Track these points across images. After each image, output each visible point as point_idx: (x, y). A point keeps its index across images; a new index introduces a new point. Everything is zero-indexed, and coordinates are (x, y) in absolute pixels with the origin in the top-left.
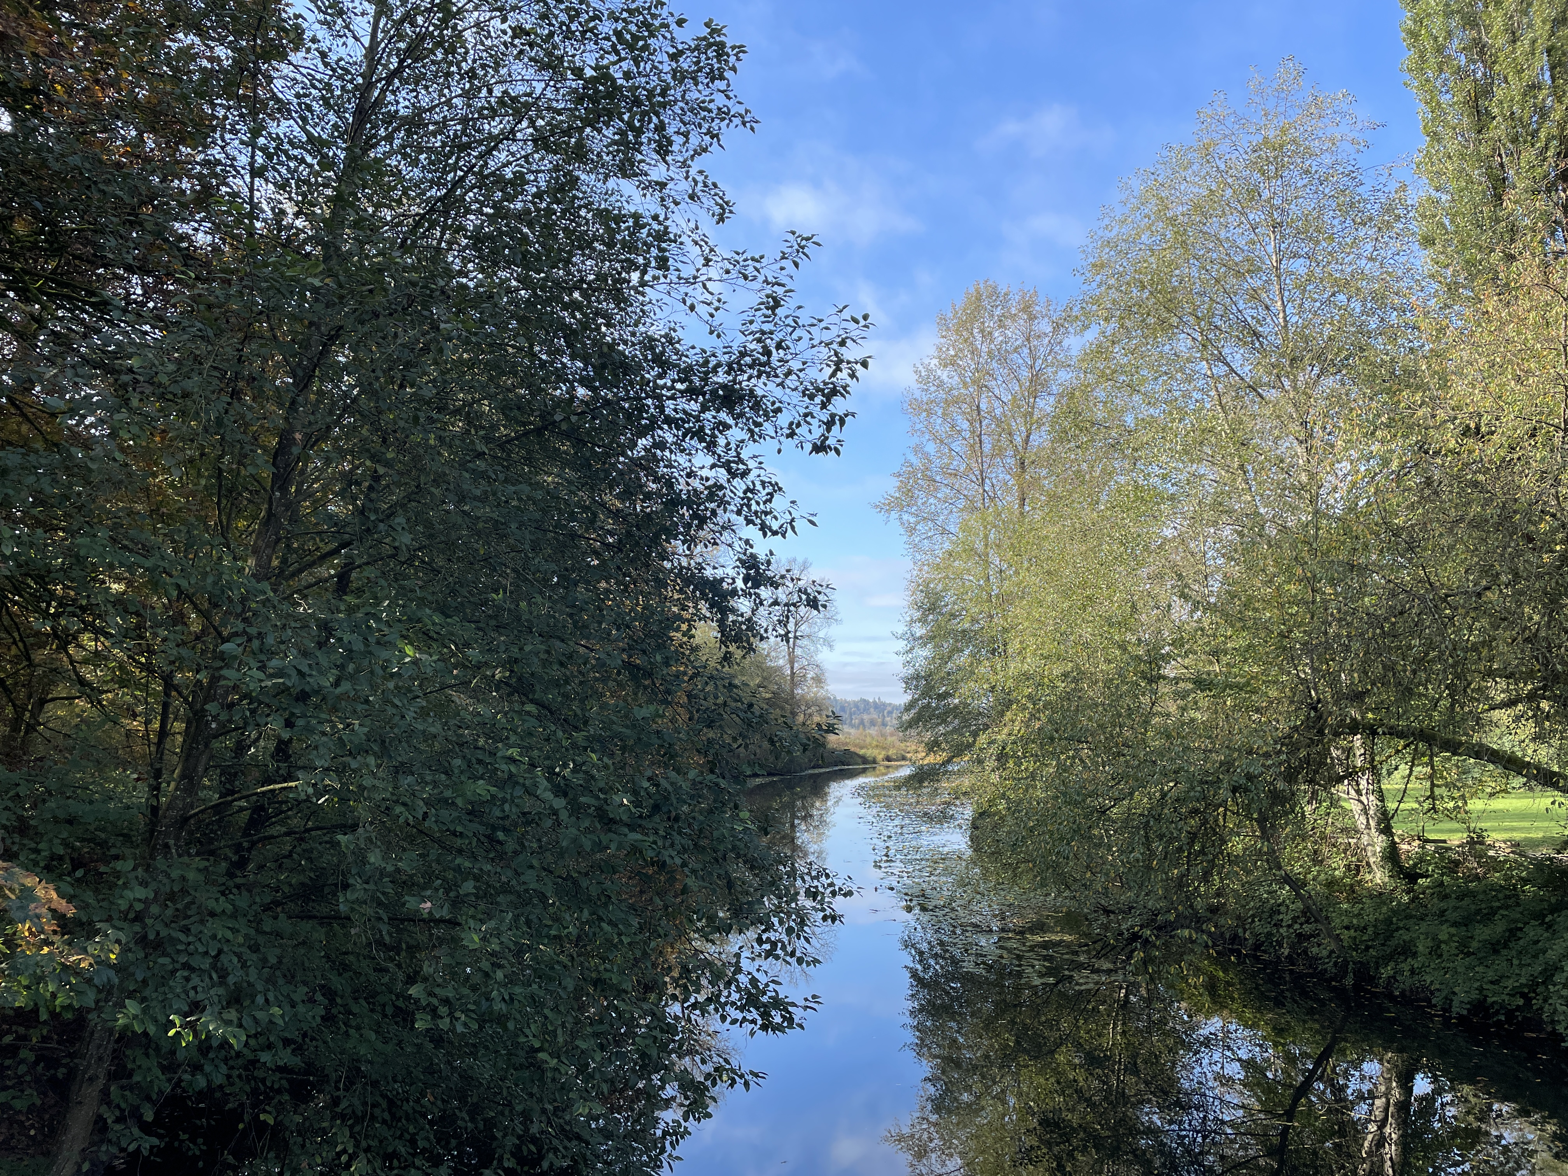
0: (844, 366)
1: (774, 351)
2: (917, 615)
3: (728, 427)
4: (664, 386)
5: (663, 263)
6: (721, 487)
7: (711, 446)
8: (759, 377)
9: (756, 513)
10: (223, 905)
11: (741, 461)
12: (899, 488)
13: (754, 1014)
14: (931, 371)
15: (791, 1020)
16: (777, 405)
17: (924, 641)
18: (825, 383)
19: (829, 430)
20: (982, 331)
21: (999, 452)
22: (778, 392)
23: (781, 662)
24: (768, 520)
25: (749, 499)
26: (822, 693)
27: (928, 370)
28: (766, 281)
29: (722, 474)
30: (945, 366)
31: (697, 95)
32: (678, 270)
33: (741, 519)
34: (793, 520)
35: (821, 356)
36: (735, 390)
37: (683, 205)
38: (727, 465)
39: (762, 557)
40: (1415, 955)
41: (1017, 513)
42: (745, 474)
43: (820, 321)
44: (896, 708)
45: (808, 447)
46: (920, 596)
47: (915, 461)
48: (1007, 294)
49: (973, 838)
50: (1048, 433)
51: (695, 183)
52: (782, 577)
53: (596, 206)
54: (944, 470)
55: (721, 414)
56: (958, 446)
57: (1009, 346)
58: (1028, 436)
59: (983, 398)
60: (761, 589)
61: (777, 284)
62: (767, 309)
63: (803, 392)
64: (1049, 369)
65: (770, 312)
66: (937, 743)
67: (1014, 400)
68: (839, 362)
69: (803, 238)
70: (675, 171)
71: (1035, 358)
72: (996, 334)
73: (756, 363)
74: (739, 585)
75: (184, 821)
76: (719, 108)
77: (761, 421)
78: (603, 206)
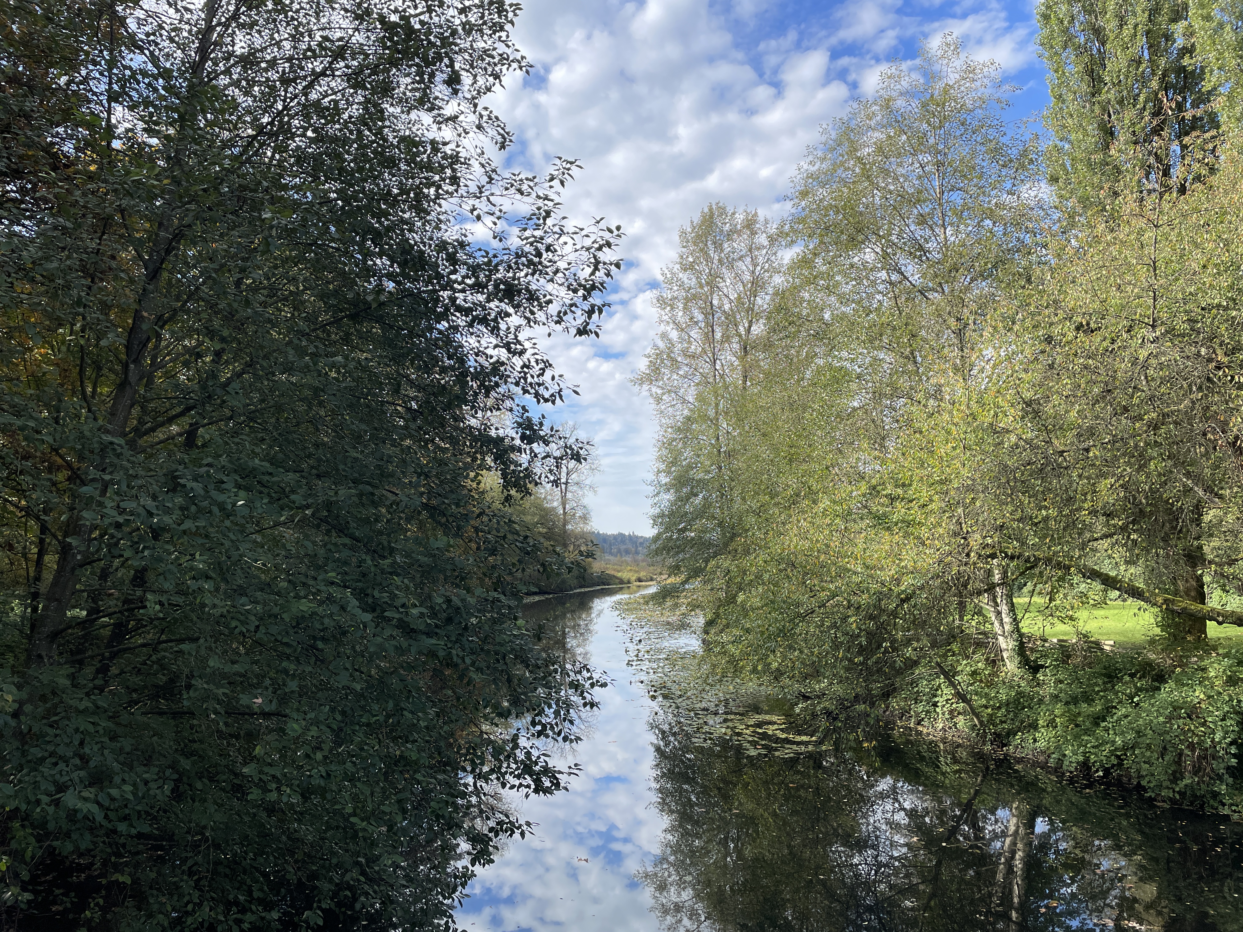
0: (601, 266)
1: (544, 252)
2: (663, 467)
3: (508, 315)
4: (456, 281)
5: (455, 180)
6: (503, 364)
7: (495, 330)
8: (533, 274)
9: (531, 384)
10: (85, 703)
11: (519, 342)
12: (649, 366)
13: (528, 780)
14: (674, 274)
15: (557, 785)
16: (548, 297)
17: (667, 488)
18: (586, 281)
19: (590, 317)
20: (715, 243)
21: (726, 338)
22: (549, 287)
23: (555, 504)
24: (541, 390)
25: (526, 373)
26: (587, 528)
27: (672, 273)
28: (538, 197)
29: (503, 353)
30: (685, 270)
31: (483, 45)
32: (466, 186)
33: (519, 390)
34: (561, 390)
35: (582, 258)
36: (513, 285)
37: (471, 134)
38: (507, 346)
39: (535, 420)
41: (740, 387)
42: (522, 353)
43: (582, 229)
44: (646, 539)
45: (573, 331)
46: (665, 452)
47: (661, 345)
48: (734, 214)
49: (704, 641)
50: (765, 325)
51: (481, 116)
52: (552, 436)
53: (402, 133)
54: (685, 353)
55: (502, 304)
56: (695, 333)
57: (736, 256)
58: (750, 327)
59: (715, 296)
60: (535, 445)
61: (546, 198)
62: (539, 219)
63: (568, 287)
64: (767, 274)
65: (541, 221)
66: (677, 567)
67: (739, 298)
68: (597, 263)
69: (568, 162)
70: (465, 106)
71: (755, 265)
72: (726, 245)
73: (530, 263)
74: (518, 442)
75: (54, 636)
76: (501, 55)
77: (535, 310)
78: (407, 133)
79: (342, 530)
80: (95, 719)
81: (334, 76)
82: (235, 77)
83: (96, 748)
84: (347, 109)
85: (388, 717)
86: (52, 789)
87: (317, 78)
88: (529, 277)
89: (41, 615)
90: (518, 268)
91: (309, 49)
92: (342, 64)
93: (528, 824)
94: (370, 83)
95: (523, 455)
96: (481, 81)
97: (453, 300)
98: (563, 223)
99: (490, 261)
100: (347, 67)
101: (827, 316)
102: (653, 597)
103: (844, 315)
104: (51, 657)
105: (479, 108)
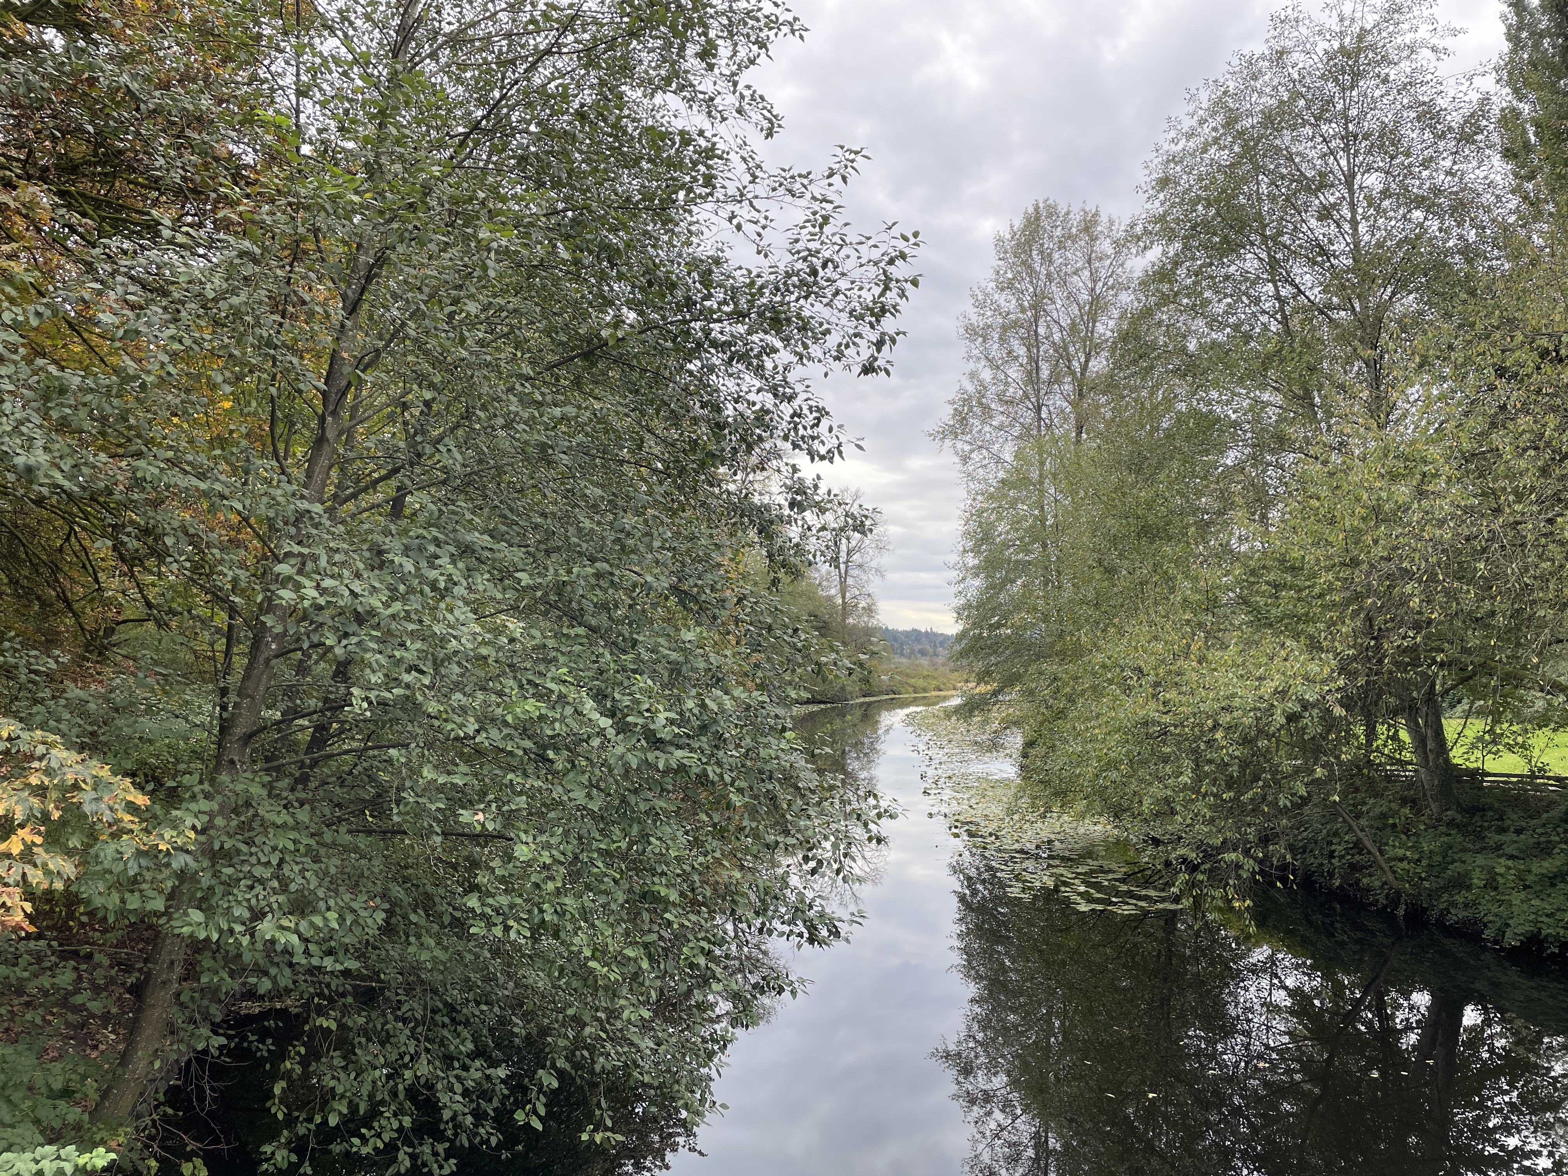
0: (893, 284)
1: (820, 269)
2: (970, 545)
3: (775, 351)
4: (710, 309)
5: (709, 180)
6: (768, 412)
7: (759, 370)
8: (806, 298)
9: (803, 437)
10: (284, 817)
11: (788, 385)
12: (954, 416)
13: (801, 927)
14: (987, 295)
15: (837, 934)
16: (825, 326)
17: (976, 572)
18: (874, 303)
19: (879, 351)
20: (1041, 253)
21: (1055, 379)
22: (826, 313)
23: (833, 592)
24: (816, 445)
25: (796, 424)
26: (873, 623)
27: (985, 294)
28: (814, 198)
29: (768, 399)
30: (1002, 290)
31: (745, 5)
32: (723, 187)
33: (788, 445)
34: (840, 445)
35: (869, 275)
36: (781, 311)
37: (730, 121)
38: (774, 390)
39: (809, 483)
40: (1469, 888)
41: (1073, 440)
42: (790, 399)
43: (869, 238)
44: (946, 638)
45: (857, 369)
46: (973, 526)
47: (970, 388)
48: (1068, 213)
49: (1022, 767)
50: (1107, 360)
51: (742, 97)
52: (830, 501)
53: (643, 123)
54: (1001, 398)
55: (768, 337)
56: (1014, 373)
57: (1069, 269)
58: (1087, 361)
59: (1041, 322)
60: (807, 514)
61: (825, 200)
62: (814, 226)
63: (851, 313)
64: (1111, 292)
65: (817, 229)
66: (988, 673)
67: (1073, 325)
68: (888, 279)
69: (851, 152)
70: (723, 86)
71: (1095, 282)
72: (1056, 256)
73: (803, 283)
74: (787, 512)
75: (248, 738)
76: (767, 17)
77: (809, 342)
78: (650, 123)
79: (577, 618)
80: (293, 835)
81: (560, 53)
82: (443, 60)
83: (296, 868)
84: (576, 96)
85: (631, 844)
86: (247, 914)
87: (540, 59)
88: (802, 301)
89: (233, 714)
90: (788, 290)
91: (533, 21)
92: (571, 38)
93: (802, 981)
94: (605, 61)
95: (794, 528)
96: (742, 52)
97: (707, 333)
98: (845, 230)
99: (753, 283)
100: (577, 41)
101: (1192, 346)
102: (957, 710)
103: (1214, 344)
104: (243, 763)
105: (740, 87)
